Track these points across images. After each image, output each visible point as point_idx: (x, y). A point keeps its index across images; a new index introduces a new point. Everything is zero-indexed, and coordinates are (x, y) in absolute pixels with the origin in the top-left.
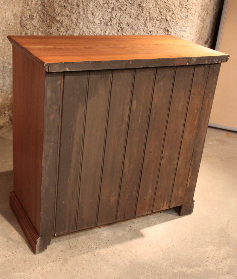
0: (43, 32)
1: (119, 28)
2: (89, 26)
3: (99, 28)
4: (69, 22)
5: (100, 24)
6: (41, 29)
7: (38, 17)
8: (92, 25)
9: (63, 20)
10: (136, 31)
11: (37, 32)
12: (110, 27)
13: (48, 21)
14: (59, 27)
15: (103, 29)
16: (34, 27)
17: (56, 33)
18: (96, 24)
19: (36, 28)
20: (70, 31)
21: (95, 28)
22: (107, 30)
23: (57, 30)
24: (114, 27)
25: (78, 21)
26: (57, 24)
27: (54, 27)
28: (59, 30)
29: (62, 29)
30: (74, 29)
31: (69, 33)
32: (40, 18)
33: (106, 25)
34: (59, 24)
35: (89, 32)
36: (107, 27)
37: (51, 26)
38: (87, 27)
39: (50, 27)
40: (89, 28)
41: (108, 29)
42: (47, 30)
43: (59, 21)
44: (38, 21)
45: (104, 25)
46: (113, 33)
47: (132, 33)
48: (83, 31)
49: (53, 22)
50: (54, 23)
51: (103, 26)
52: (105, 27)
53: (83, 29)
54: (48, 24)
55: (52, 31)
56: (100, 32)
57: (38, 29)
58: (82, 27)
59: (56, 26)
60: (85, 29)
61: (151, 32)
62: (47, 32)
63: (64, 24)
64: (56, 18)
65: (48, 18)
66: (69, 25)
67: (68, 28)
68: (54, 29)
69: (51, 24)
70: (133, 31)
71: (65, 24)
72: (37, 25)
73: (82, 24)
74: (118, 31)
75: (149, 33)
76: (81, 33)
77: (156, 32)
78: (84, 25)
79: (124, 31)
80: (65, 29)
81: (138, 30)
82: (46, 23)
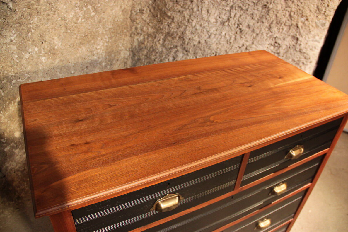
0: (153, 27)
1: (238, 29)
2: (202, 24)
3: (214, 27)
4: (181, 19)
5: (215, 23)
6: (151, 24)
7: (148, 11)
8: (207, 23)
9: (175, 16)
10: (257, 34)
11: (147, 27)
12: (227, 28)
13: (159, 16)
14: (170, 22)
15: (219, 29)
16: (144, 22)
17: (166, 29)
18: (211, 23)
19: (146, 23)
20: (181, 28)
21: (210, 27)
22: (223, 30)
23: (168, 26)
24: (232, 28)
25: (191, 18)
26: (168, 19)
27: (165, 23)
28: (170, 26)
29: (173, 25)
30: (187, 26)
31: (180, 30)
32: (150, 13)
33: (222, 24)
34: (170, 20)
35: (202, 31)
36: (224, 27)
37: (161, 21)
38: (201, 25)
39: (161, 23)
40: (203, 26)
41: (225, 29)
42: (158, 25)
43: (170, 17)
44: (149, 16)
45: (221, 25)
46: (230, 34)
47: (252, 36)
48: (196, 29)
49: (164, 17)
50: (164, 19)
51: (219, 25)
52: (221, 26)
53: (195, 27)
54: (159, 19)
55: (163, 27)
56: (215, 32)
57: (148, 24)
58: (195, 25)
59: (167, 22)
60: (198, 27)
61: (277, 39)
62: (157, 27)
63: (175, 20)
64: (167, 13)
65: (159, 13)
66: (181, 22)
67: (180, 24)
68: (165, 25)
69: (161, 19)
70: (255, 35)
71: (177, 20)
72: (148, 19)
73: (195, 21)
74: (236, 33)
75: (274, 39)
76: (194, 31)
77: (282, 39)
78: (197, 23)
79: (243, 34)
80: (176, 26)
81: (260, 34)
82: (156, 18)
